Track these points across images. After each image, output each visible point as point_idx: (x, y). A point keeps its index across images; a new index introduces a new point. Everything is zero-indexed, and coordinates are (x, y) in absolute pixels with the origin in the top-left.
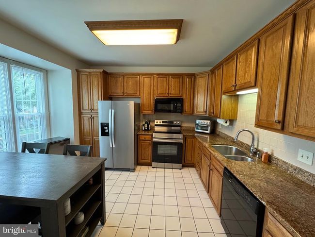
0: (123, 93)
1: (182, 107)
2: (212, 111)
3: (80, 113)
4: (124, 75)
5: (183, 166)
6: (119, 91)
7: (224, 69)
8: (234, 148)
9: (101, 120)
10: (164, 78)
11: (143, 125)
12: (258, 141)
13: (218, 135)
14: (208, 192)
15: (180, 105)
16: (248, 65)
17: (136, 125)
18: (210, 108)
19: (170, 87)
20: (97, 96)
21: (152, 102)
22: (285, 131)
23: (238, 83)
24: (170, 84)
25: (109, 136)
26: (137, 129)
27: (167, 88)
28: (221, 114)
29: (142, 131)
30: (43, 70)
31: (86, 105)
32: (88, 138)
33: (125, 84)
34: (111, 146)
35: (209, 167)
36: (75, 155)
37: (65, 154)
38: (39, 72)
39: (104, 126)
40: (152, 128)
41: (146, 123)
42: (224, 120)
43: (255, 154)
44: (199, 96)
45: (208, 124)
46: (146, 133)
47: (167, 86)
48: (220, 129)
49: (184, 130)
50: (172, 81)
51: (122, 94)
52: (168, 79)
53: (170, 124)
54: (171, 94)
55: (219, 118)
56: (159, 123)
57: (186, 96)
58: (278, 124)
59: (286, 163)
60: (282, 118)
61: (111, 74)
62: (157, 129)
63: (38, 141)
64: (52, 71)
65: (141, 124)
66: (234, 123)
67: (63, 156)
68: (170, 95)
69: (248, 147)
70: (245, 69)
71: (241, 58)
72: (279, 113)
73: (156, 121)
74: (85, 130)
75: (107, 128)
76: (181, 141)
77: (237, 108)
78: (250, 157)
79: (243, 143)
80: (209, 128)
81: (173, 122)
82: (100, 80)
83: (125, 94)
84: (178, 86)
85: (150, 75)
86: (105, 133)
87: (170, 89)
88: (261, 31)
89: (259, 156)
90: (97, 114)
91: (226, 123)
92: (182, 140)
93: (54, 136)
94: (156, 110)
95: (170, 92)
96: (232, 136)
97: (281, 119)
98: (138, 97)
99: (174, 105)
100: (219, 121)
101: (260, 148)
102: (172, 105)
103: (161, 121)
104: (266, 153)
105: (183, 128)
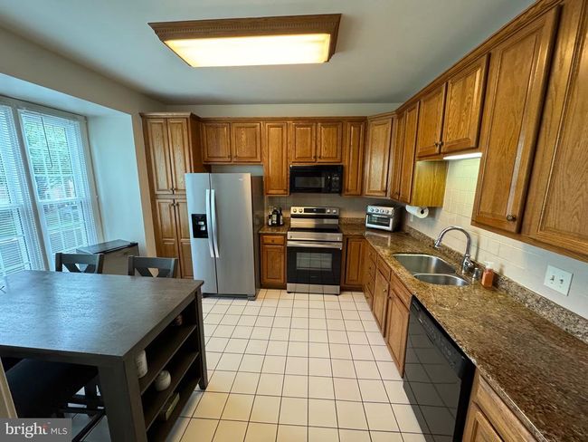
0: (230, 156)
1: (341, 182)
2: (397, 190)
3: (154, 197)
4: (230, 122)
5: (343, 290)
6: (223, 152)
7: (422, 109)
8: (434, 259)
9: (191, 209)
10: (307, 126)
11: (270, 217)
12: (478, 248)
13: (407, 234)
14: (384, 336)
15: (338, 179)
16: (466, 104)
17: (257, 217)
18: (394, 184)
19: (319, 144)
20: (182, 165)
21: (285, 174)
22: (523, 235)
23: (447, 139)
24: (319, 139)
25: (207, 237)
26: (259, 223)
27: (314, 146)
28: (414, 196)
29: (266, 228)
30: (78, 117)
31: (162, 181)
32: (171, 242)
33: (233, 139)
34: (212, 255)
35: (386, 294)
36: (150, 275)
37: (131, 273)
38: (72, 122)
39: (198, 219)
40: (287, 222)
41: (275, 212)
42: (417, 208)
43: (470, 270)
44: (373, 161)
45: (390, 213)
46: (275, 231)
47: (314, 143)
48: (410, 223)
49: (344, 224)
50: (323, 132)
51: (229, 160)
52: (314, 127)
53: (320, 214)
54: (320, 157)
55: (409, 204)
56: (298, 213)
57: (349, 162)
58: (511, 222)
59: (523, 289)
60: (520, 211)
61: (206, 121)
62: (295, 223)
63: (83, 248)
64: (95, 117)
65: (266, 215)
66: (437, 213)
67: (129, 277)
68: (318, 160)
69: (459, 258)
70: (461, 113)
71: (454, 91)
72: (515, 201)
73: (292, 208)
74: (165, 227)
75: (203, 223)
76: (340, 246)
77: (444, 186)
78: (461, 277)
79: (451, 251)
80: (391, 220)
81: (324, 211)
82: (185, 133)
83: (235, 160)
84: (335, 143)
85: (280, 122)
86: (200, 233)
87: (319, 147)
88: (495, 38)
89: (477, 274)
90: (183, 197)
91: (422, 212)
92: (341, 244)
93: (108, 239)
94: (294, 189)
95: (318, 155)
96: (433, 238)
97: (517, 214)
98: (259, 164)
99: (326, 179)
100: (409, 208)
101: (480, 261)
102: (323, 179)
103: (303, 208)
104: (490, 271)
105: (343, 221)
